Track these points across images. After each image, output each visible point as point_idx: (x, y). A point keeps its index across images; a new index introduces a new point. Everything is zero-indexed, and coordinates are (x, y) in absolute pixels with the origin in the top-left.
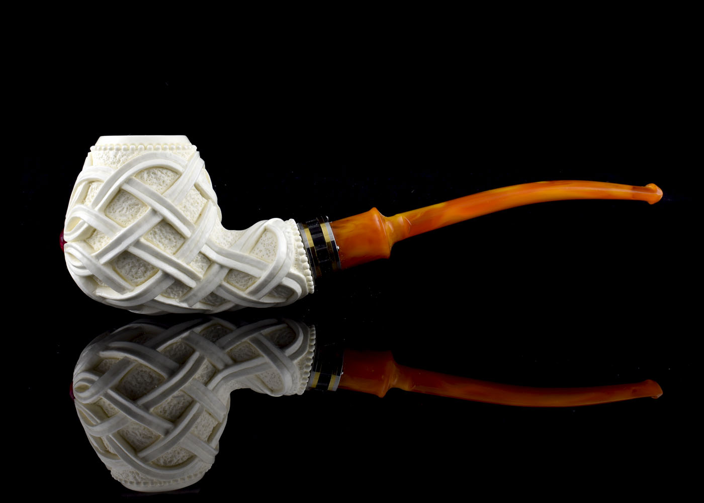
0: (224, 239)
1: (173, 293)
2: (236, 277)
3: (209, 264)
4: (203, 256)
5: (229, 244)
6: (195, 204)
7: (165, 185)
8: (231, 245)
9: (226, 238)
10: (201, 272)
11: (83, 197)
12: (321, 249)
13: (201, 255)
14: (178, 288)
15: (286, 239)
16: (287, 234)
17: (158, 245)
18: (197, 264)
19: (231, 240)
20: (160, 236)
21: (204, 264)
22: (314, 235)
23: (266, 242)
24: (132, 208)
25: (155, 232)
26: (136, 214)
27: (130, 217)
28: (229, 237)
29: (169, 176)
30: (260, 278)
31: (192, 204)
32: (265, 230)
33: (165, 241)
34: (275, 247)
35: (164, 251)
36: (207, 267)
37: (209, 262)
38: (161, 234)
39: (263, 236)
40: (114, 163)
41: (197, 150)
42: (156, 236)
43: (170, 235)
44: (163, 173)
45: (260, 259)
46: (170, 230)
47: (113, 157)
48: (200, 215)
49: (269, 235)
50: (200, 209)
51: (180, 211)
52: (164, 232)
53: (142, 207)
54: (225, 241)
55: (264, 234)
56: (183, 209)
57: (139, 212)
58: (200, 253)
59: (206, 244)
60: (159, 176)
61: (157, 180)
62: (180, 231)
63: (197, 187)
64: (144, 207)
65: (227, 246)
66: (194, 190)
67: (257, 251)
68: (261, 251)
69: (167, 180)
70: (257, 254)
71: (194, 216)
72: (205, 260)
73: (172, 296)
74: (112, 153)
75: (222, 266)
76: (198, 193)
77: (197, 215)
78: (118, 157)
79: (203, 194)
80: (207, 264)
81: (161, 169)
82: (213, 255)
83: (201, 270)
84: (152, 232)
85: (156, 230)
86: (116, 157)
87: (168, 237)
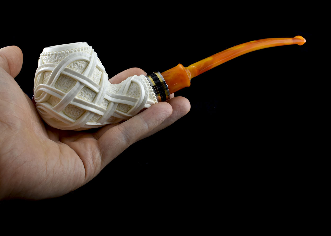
0: (113, 89)
1: (93, 120)
2: (122, 107)
3: (108, 103)
4: (105, 100)
5: (116, 91)
6: (97, 75)
7: (82, 69)
8: (117, 92)
9: (114, 89)
10: (105, 107)
11: (42, 80)
12: (160, 87)
13: (104, 99)
14: (96, 116)
15: (143, 85)
16: (143, 83)
17: (84, 98)
18: (103, 104)
19: (116, 89)
20: (84, 94)
21: (106, 103)
22: (155, 82)
23: (134, 88)
24: (69, 82)
25: (82, 92)
26: (71, 85)
27: (69, 87)
28: (115, 88)
29: (83, 64)
30: (134, 106)
31: (96, 76)
32: (132, 82)
33: (87, 96)
34: (138, 90)
35: (87, 101)
36: (107, 105)
37: (109, 102)
38: (85, 93)
39: (131, 85)
40: (55, 62)
41: (92, 48)
42: (83, 94)
43: (89, 93)
44: (81, 63)
45: (132, 97)
46: (89, 90)
47: (54, 58)
48: (101, 80)
49: (134, 85)
50: (100, 77)
51: (92, 80)
52: (86, 92)
53: (73, 81)
54: (113, 91)
55: (132, 84)
56: (93, 79)
57: (72, 84)
58: (104, 98)
59: (106, 94)
60: (79, 65)
61: (78, 67)
62: (94, 90)
63: (97, 67)
64: (74, 82)
65: (115, 93)
66: (96, 68)
67: (130, 93)
68: (132, 93)
69: (83, 66)
70: (130, 94)
71: (98, 81)
72: (106, 101)
73: (93, 121)
74: (53, 57)
75: (115, 103)
76: (98, 69)
77: (99, 81)
78: (57, 58)
79: (100, 69)
80: (107, 103)
81: (79, 61)
82: (110, 99)
83: (105, 106)
84: (80, 93)
85: (82, 91)
86: (55, 58)
87: (88, 94)
